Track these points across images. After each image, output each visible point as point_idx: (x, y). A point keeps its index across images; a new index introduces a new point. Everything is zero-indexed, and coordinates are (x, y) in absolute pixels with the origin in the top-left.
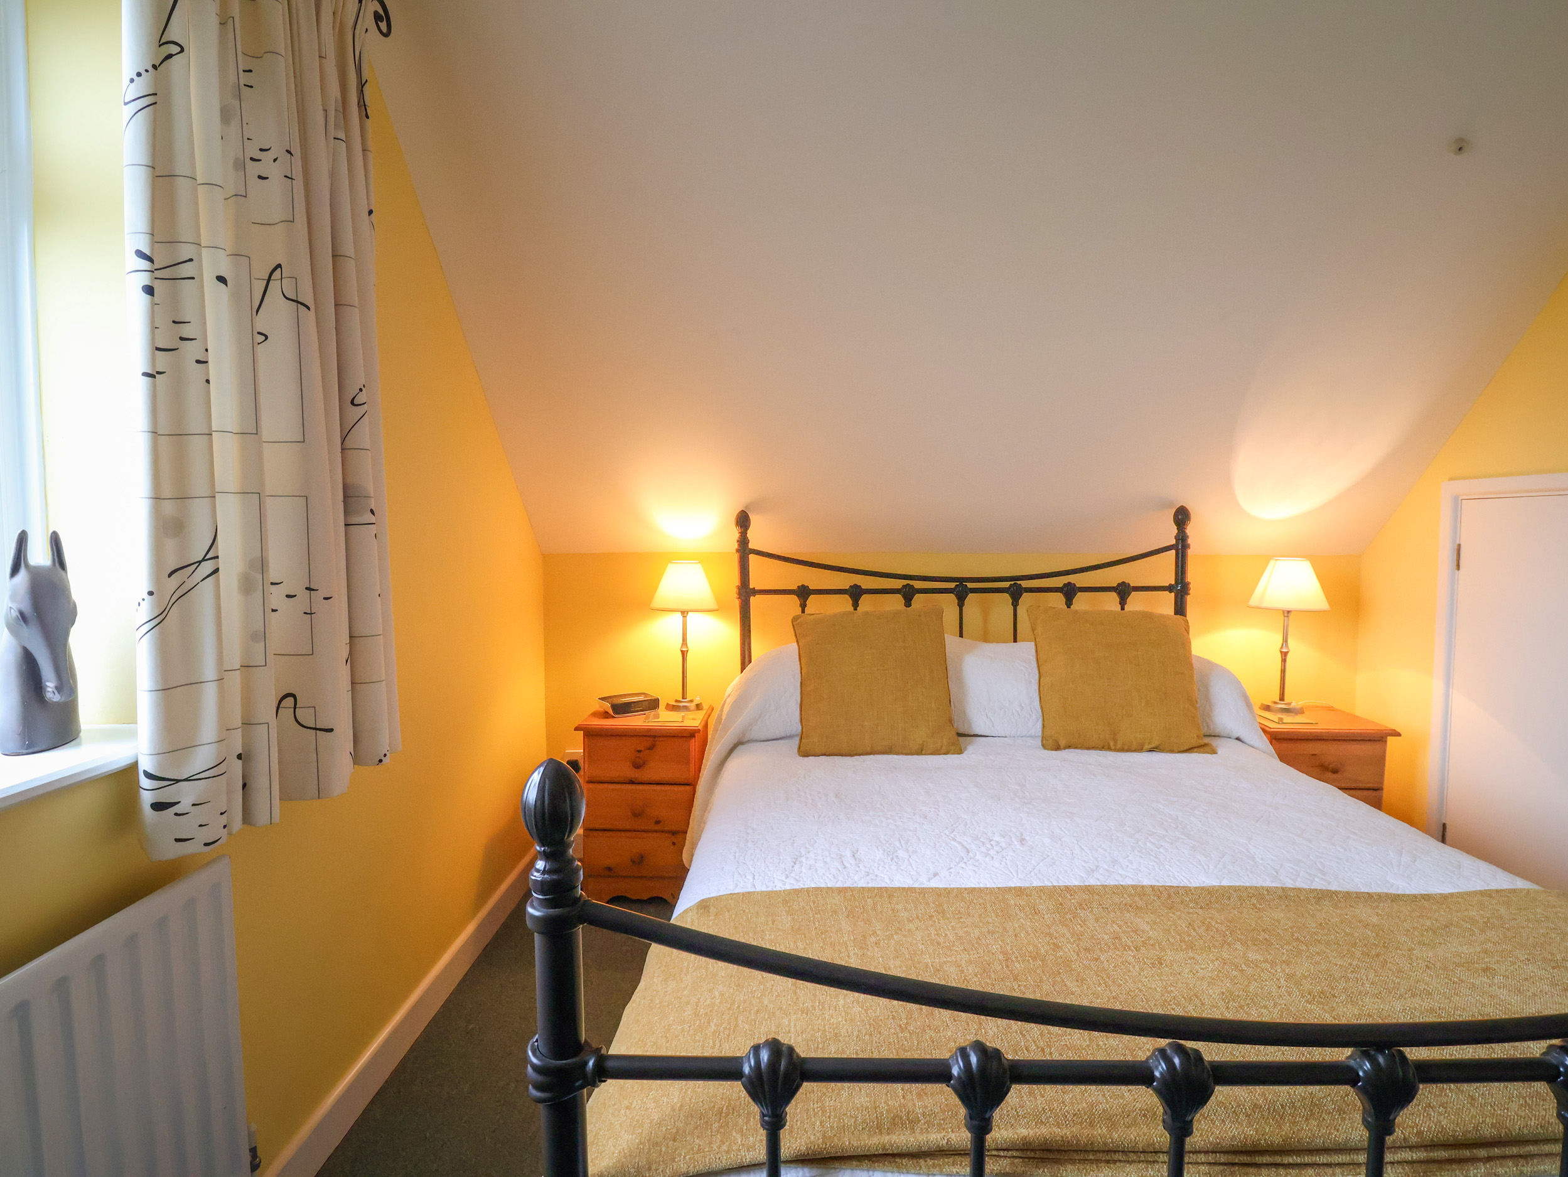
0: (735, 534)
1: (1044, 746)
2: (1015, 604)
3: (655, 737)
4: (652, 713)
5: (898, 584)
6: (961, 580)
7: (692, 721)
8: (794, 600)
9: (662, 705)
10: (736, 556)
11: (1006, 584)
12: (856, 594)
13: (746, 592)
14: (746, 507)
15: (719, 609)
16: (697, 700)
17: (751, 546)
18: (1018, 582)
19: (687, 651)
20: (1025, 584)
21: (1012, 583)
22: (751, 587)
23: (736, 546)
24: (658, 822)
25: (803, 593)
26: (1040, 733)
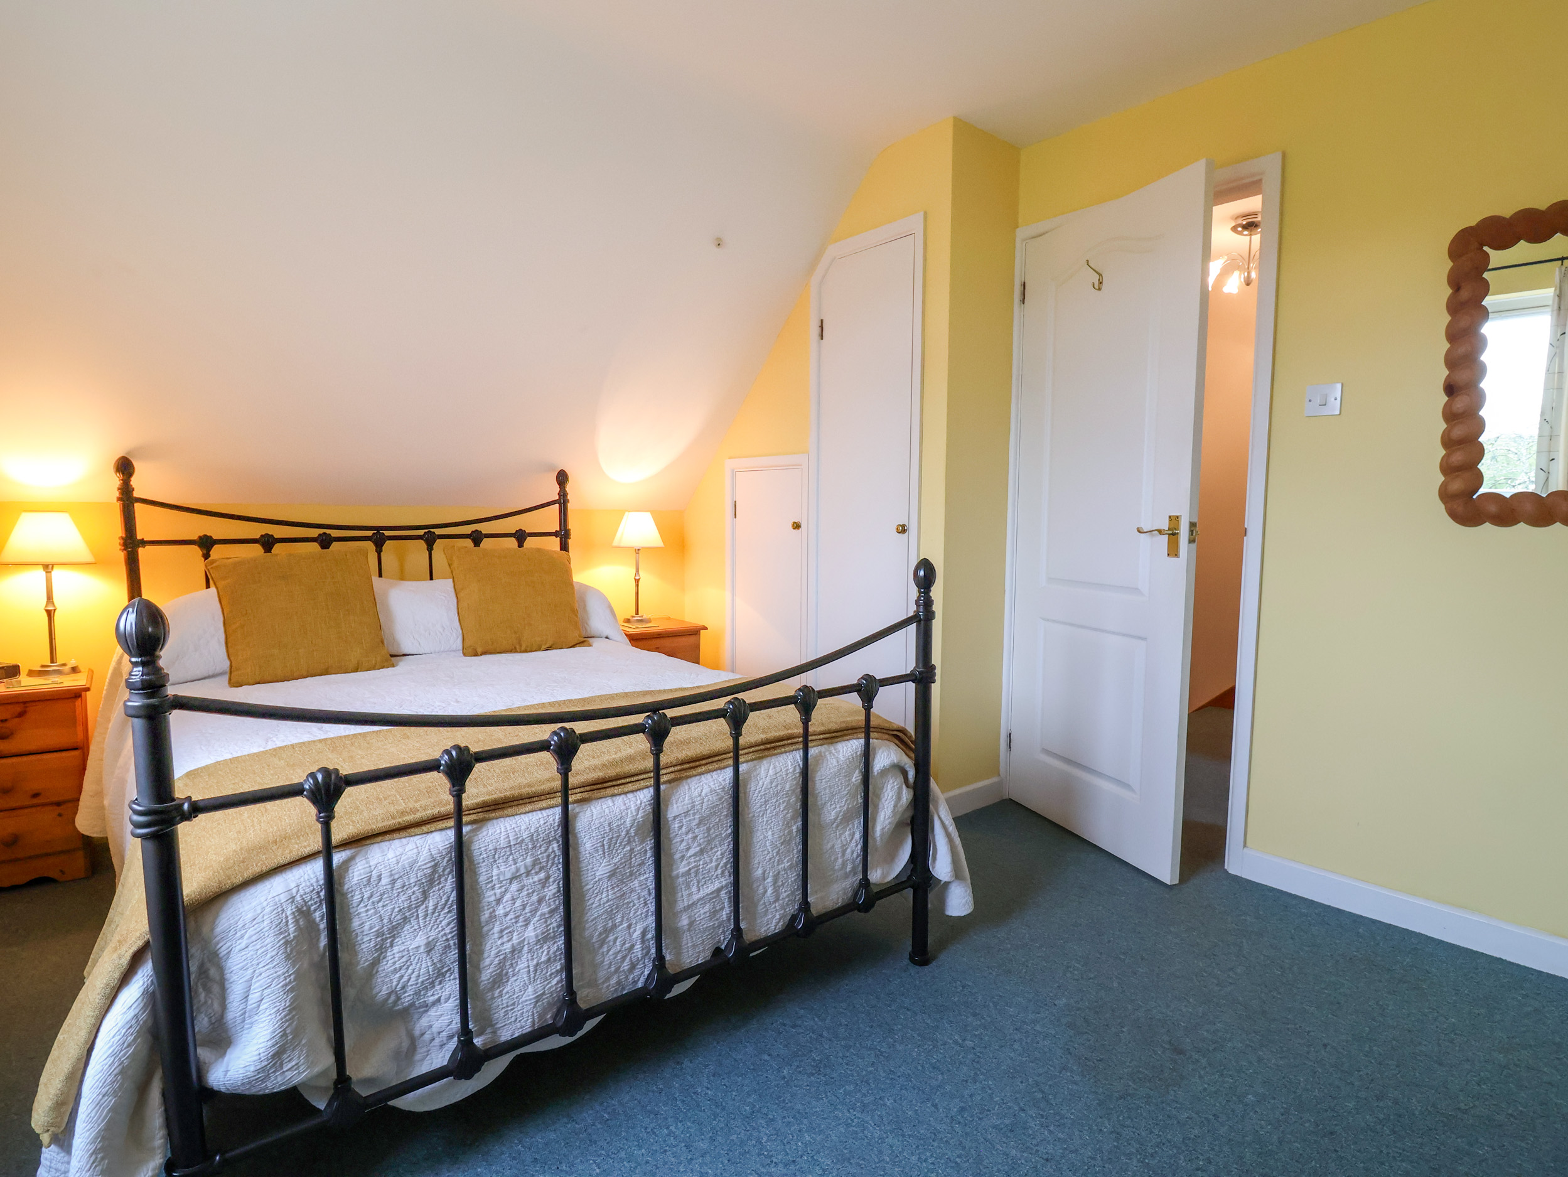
0: (116, 481)
1: (465, 655)
2: (430, 549)
3: (25, 703)
4: (14, 680)
5: (315, 533)
6: (378, 529)
7: (69, 682)
8: (196, 551)
9: (24, 671)
10: (117, 507)
11: (421, 532)
12: (268, 543)
13: (131, 544)
14: (128, 453)
15: (96, 564)
16: (72, 663)
17: (136, 494)
18: (432, 530)
19: (55, 610)
20: (438, 531)
21: (427, 531)
22: (139, 537)
23: (117, 494)
24: (36, 795)
25: (206, 544)
26: (461, 647)
